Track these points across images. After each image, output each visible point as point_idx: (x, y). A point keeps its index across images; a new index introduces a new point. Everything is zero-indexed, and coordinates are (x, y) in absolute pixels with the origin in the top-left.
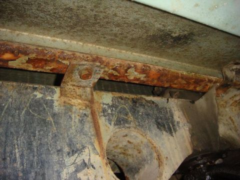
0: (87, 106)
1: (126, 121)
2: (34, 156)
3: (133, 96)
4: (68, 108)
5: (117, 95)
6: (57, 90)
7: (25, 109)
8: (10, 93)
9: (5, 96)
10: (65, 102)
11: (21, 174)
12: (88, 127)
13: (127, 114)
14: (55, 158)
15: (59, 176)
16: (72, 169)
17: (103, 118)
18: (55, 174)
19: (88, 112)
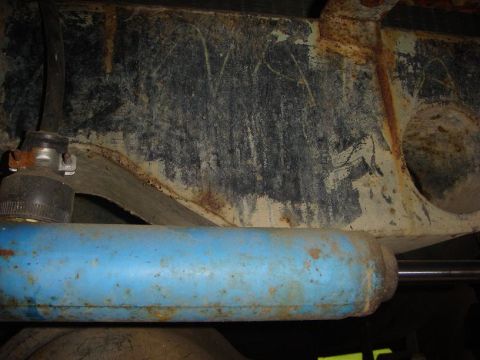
0: (368, 58)
1: (441, 90)
2: (279, 148)
3: (456, 40)
4: (335, 61)
5: (426, 36)
6: (314, 26)
7: (259, 63)
8: (231, 33)
9: (222, 39)
10: (328, 50)
11: (259, 178)
12: (371, 98)
13: (442, 77)
14: (314, 152)
15: (322, 184)
16: (343, 173)
17: (399, 82)
18: (316, 181)
19: (371, 69)
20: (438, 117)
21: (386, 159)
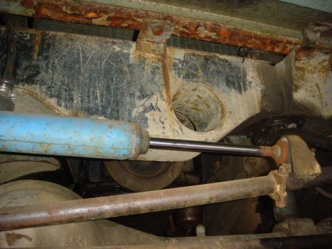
0: (159, 60)
1: (195, 76)
2: (111, 97)
3: (206, 54)
4: (142, 60)
5: (190, 51)
6: (134, 45)
7: (106, 60)
8: (94, 46)
9: (89, 48)
10: (139, 56)
11: (100, 109)
12: (159, 78)
13: (196, 70)
14: (128, 99)
15: (130, 113)
16: (141, 109)
17: (174, 71)
18: (127, 112)
19: (160, 65)
20: (195, 90)
21: (163, 105)
